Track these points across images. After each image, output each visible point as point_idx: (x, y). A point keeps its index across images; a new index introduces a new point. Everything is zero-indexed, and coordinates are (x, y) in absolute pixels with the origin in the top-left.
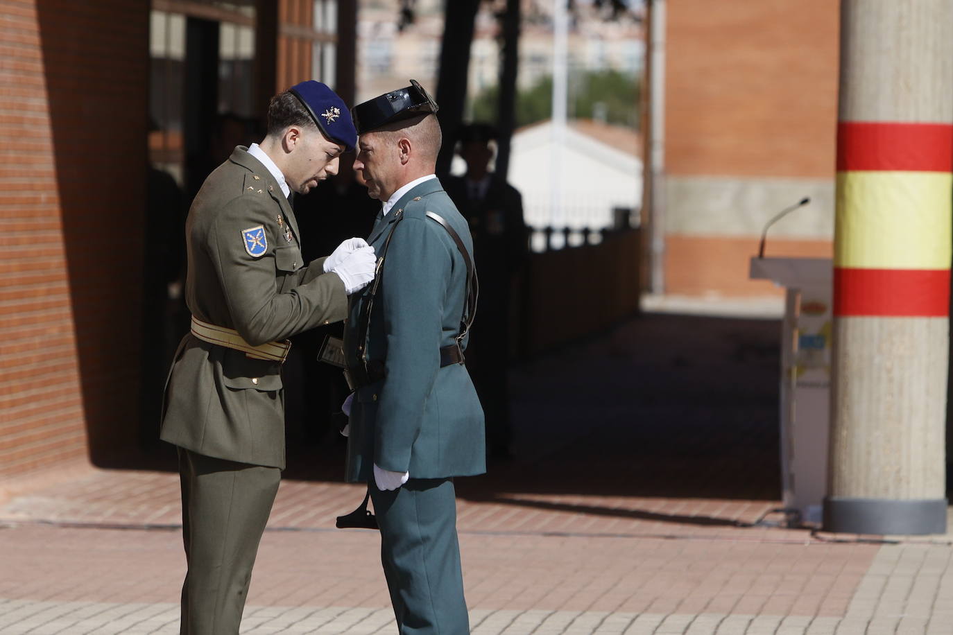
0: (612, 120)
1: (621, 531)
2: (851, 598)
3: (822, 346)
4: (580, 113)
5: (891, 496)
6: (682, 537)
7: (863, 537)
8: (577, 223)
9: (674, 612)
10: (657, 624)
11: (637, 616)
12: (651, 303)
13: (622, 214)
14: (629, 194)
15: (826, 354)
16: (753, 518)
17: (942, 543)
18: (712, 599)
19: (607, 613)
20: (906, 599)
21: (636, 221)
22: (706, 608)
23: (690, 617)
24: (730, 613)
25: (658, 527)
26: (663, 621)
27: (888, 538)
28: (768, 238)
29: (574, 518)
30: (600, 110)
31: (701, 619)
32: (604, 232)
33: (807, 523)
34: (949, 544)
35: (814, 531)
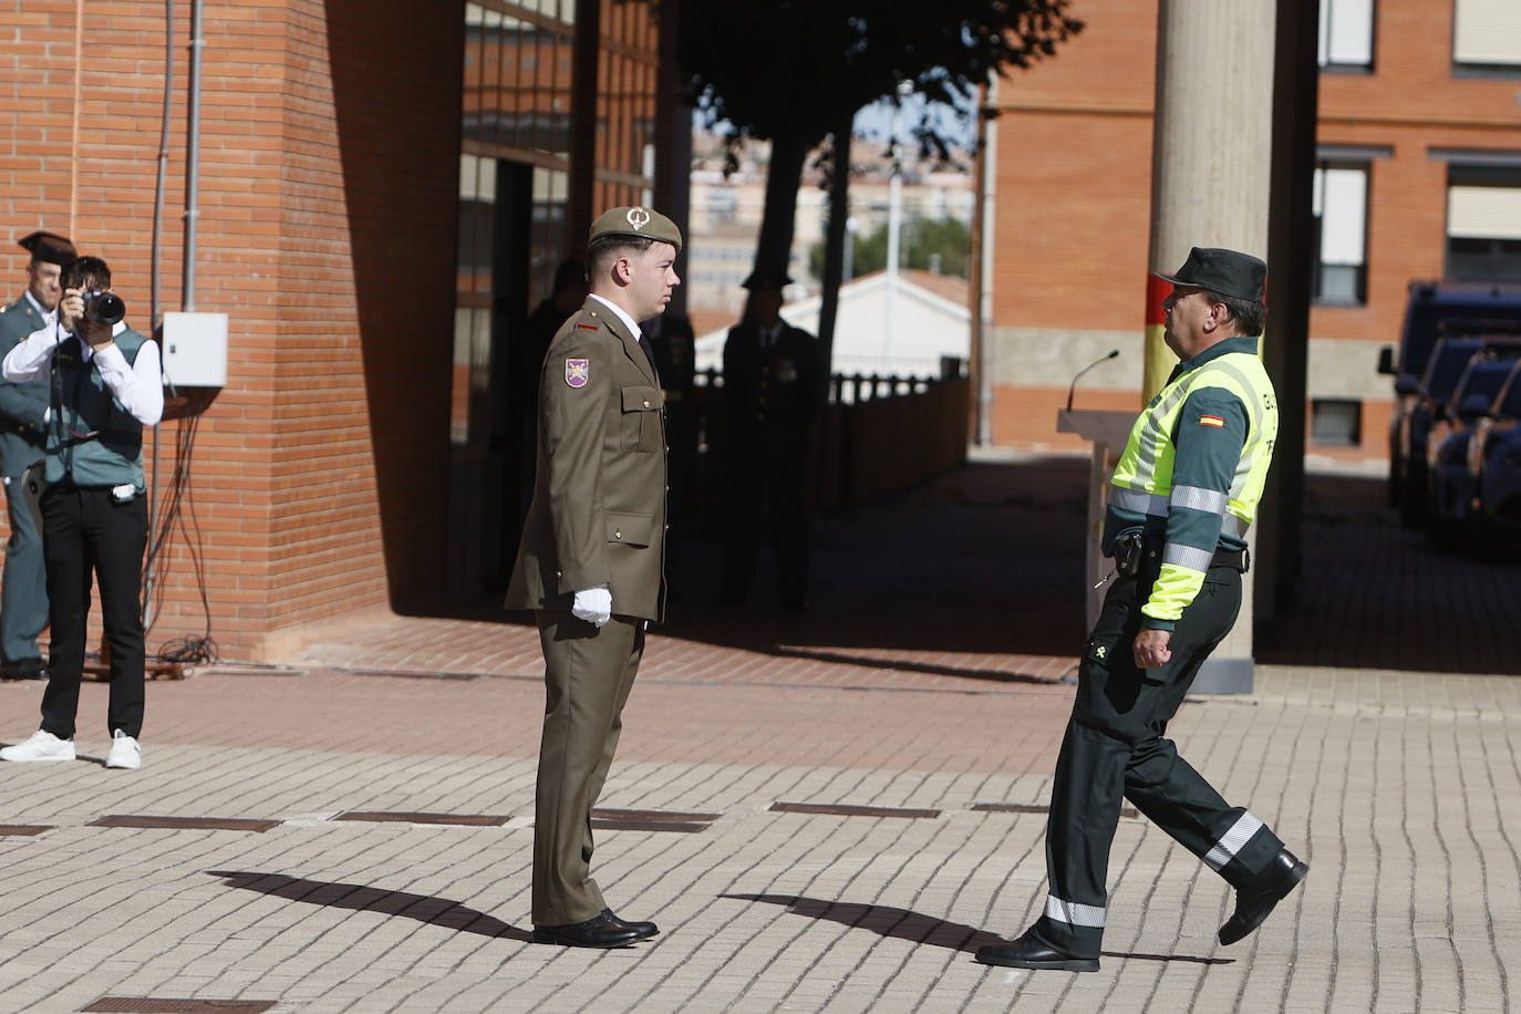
0: (946, 270)
1: (922, 687)
4: (914, 262)
6: (984, 693)
8: (903, 371)
9: (967, 771)
10: (948, 784)
11: (929, 775)
12: (975, 454)
13: (951, 364)
14: (960, 346)
16: (1057, 676)
17: (1248, 703)
18: (1007, 758)
19: (899, 771)
21: (963, 370)
22: (1001, 766)
23: (982, 778)
24: (1025, 772)
25: (960, 683)
26: (955, 781)
28: (1076, 390)
30: (935, 261)
31: (994, 779)
32: (930, 381)
34: (1255, 704)
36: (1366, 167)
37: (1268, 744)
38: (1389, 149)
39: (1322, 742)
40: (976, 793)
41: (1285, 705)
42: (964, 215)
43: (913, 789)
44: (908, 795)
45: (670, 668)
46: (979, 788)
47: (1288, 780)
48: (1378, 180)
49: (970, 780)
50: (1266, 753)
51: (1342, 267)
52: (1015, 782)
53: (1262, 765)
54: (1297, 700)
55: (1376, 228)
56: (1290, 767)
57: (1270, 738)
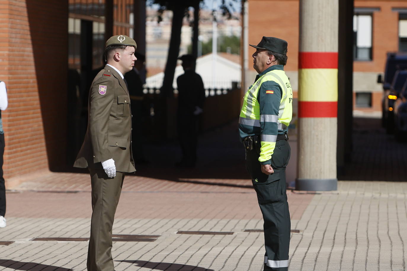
0: (233, 52)
1: (227, 191)
2: (303, 213)
3: (294, 128)
4: (222, 50)
5: (318, 178)
7: (309, 192)
8: (219, 87)
9: (242, 219)
10: (236, 223)
11: (230, 220)
13: (235, 84)
14: (237, 77)
15: (296, 130)
17: (335, 194)
19: (219, 220)
20: (322, 213)
21: (239, 86)
22: (254, 217)
23: (247, 221)
25: (240, 190)
26: (238, 222)
27: (317, 192)
29: (211, 187)
30: (229, 49)
31: (252, 221)
32: (228, 90)
33: (290, 187)
34: (338, 194)
35: (292, 190)
36: (371, 15)
37: (343, 207)
38: (379, 9)
39: (361, 206)
40: (245, 226)
41: (348, 194)
42: (238, 34)
43: (224, 225)
44: (223, 227)
45: (142, 187)
46: (247, 224)
47: (349, 219)
48: (376, 19)
49: (243, 222)
50: (342, 210)
51: (364, 48)
52: (258, 222)
53: (341, 214)
54: (352, 192)
55: (376, 35)
56: (350, 215)
57: (343, 205)
